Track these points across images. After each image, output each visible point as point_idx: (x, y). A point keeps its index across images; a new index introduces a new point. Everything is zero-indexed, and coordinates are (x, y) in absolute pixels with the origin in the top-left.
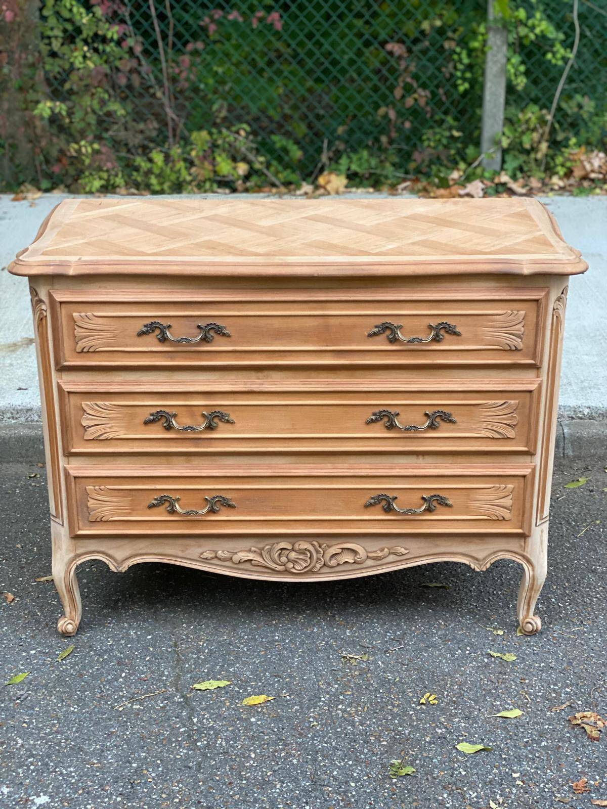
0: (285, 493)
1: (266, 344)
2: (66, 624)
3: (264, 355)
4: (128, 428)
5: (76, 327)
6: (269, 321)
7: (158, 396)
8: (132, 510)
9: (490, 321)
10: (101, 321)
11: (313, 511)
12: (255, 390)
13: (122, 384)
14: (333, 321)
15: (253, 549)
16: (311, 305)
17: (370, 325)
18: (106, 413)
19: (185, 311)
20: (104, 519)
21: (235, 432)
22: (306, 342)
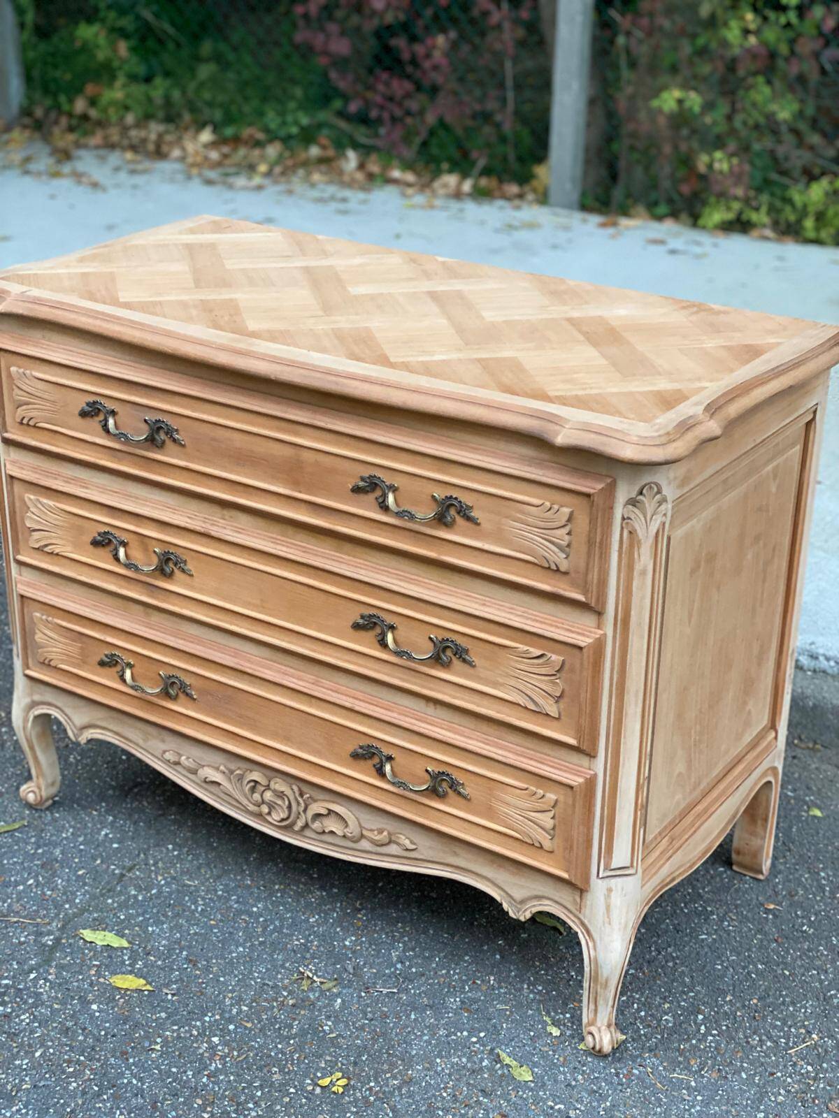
0: (255, 699)
1: (224, 469)
2: (29, 792)
3: (223, 485)
4: (77, 546)
5: (14, 387)
6: (228, 434)
7: (105, 510)
8: (83, 663)
9: (523, 513)
10: (41, 385)
11: (287, 739)
12: (213, 533)
13: (68, 480)
14: (306, 455)
15: (222, 768)
16: (276, 423)
17: (355, 475)
18: (51, 517)
19: (130, 394)
20: (52, 663)
21: (192, 588)
22: (274, 479)
